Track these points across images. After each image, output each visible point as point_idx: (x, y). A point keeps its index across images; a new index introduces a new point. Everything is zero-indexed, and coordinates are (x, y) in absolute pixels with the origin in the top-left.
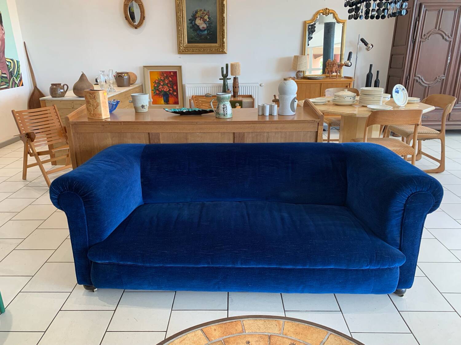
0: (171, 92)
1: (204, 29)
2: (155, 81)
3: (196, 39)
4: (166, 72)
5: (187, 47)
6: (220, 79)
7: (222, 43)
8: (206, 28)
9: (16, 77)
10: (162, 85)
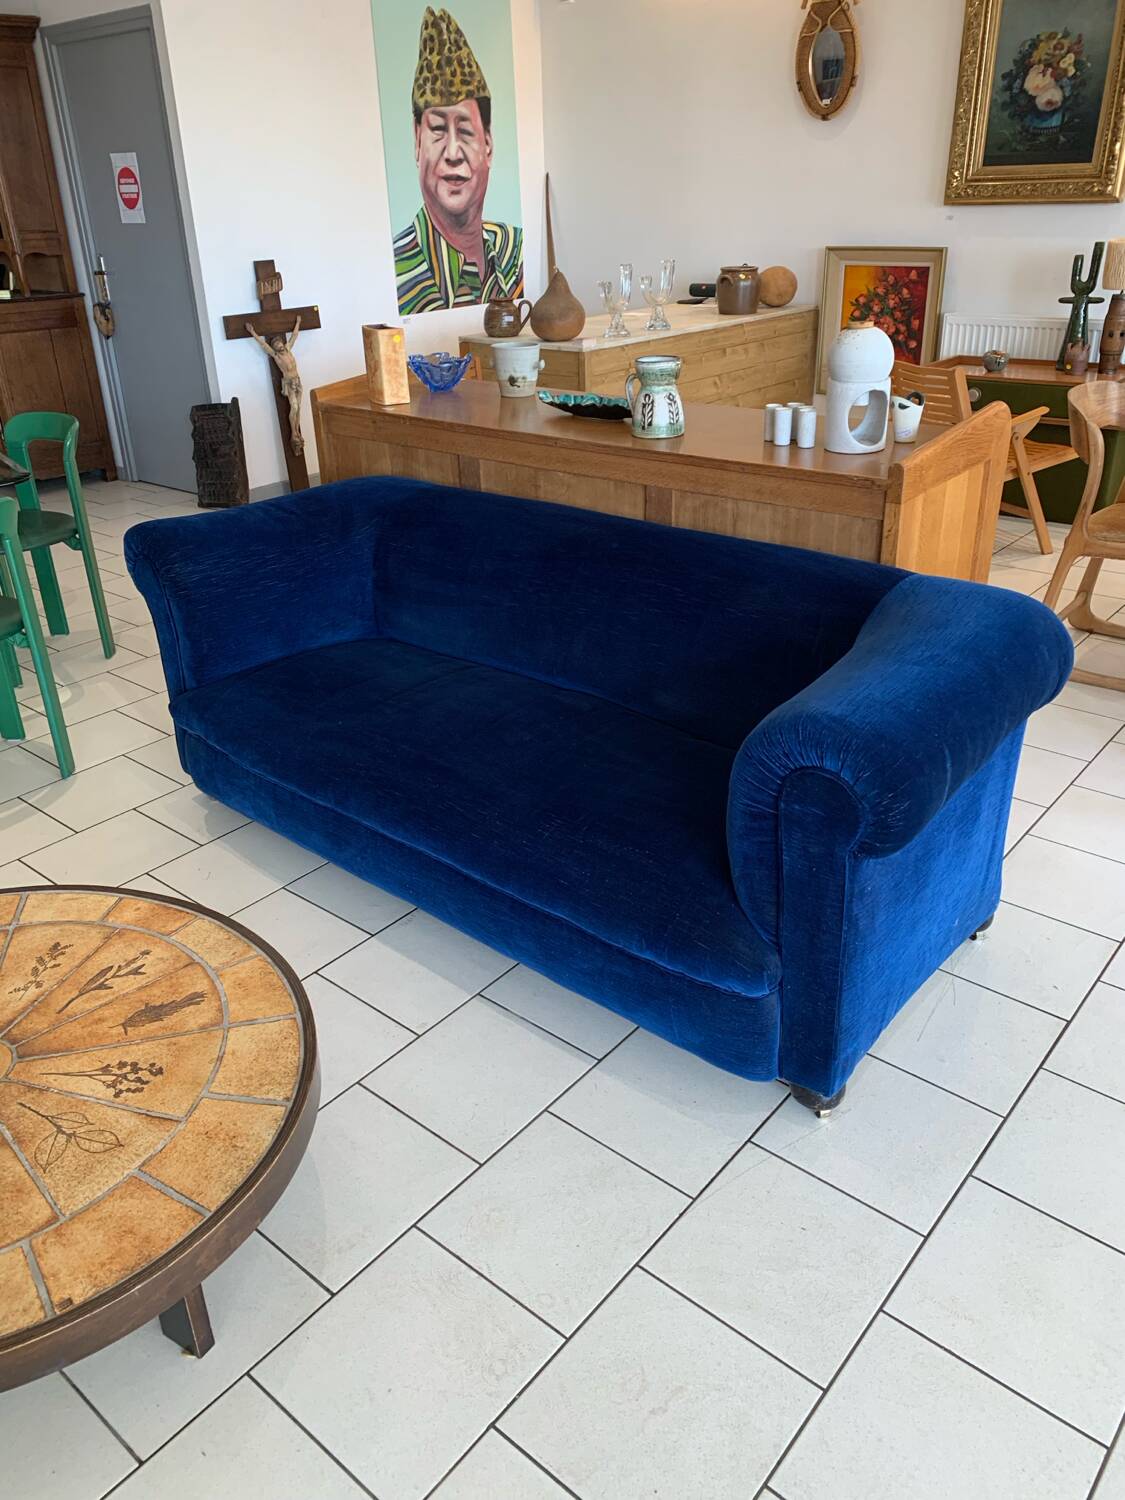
0: (901, 337)
1: (1053, 108)
2: (857, 300)
3: (1015, 150)
4: (896, 267)
5: (976, 181)
6: (1062, 301)
7: (1108, 161)
8: (1060, 104)
9: (505, 273)
10: (876, 315)
